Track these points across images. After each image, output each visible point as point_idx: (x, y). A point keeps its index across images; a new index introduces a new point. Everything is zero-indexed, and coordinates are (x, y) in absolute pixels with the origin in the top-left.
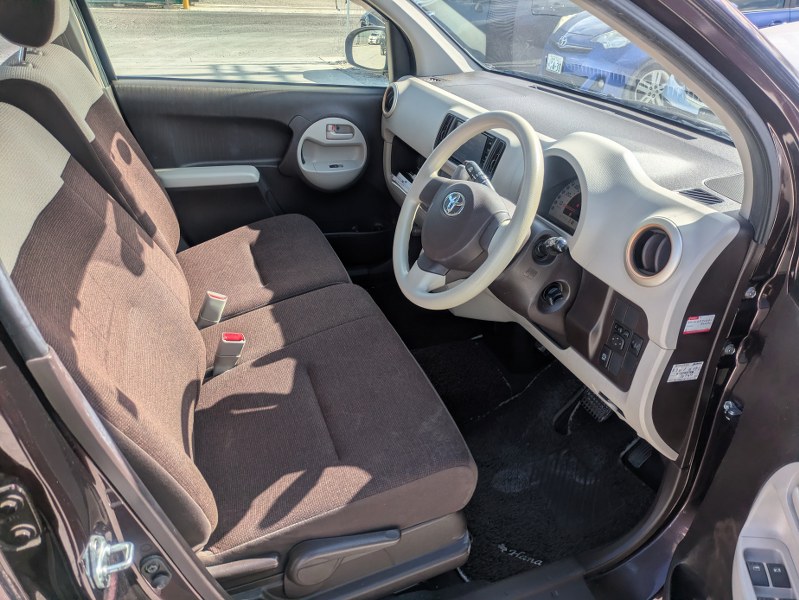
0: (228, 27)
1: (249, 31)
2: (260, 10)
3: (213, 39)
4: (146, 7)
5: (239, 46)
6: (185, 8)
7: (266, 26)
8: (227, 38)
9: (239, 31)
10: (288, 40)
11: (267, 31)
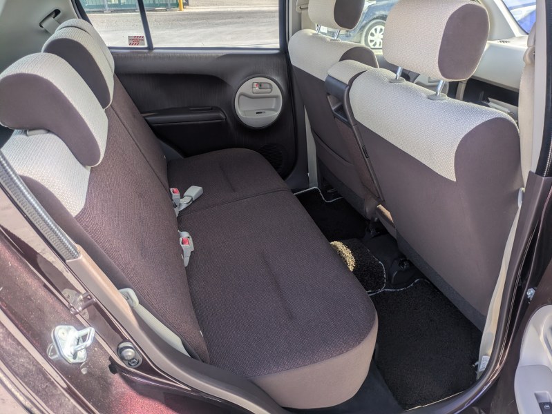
0: (217, 22)
1: (230, 23)
2: (229, 10)
3: (211, 30)
4: (156, 11)
5: (230, 34)
6: (180, 10)
7: (241, 20)
8: (220, 29)
9: (225, 24)
10: (260, 28)
11: (242, 23)
